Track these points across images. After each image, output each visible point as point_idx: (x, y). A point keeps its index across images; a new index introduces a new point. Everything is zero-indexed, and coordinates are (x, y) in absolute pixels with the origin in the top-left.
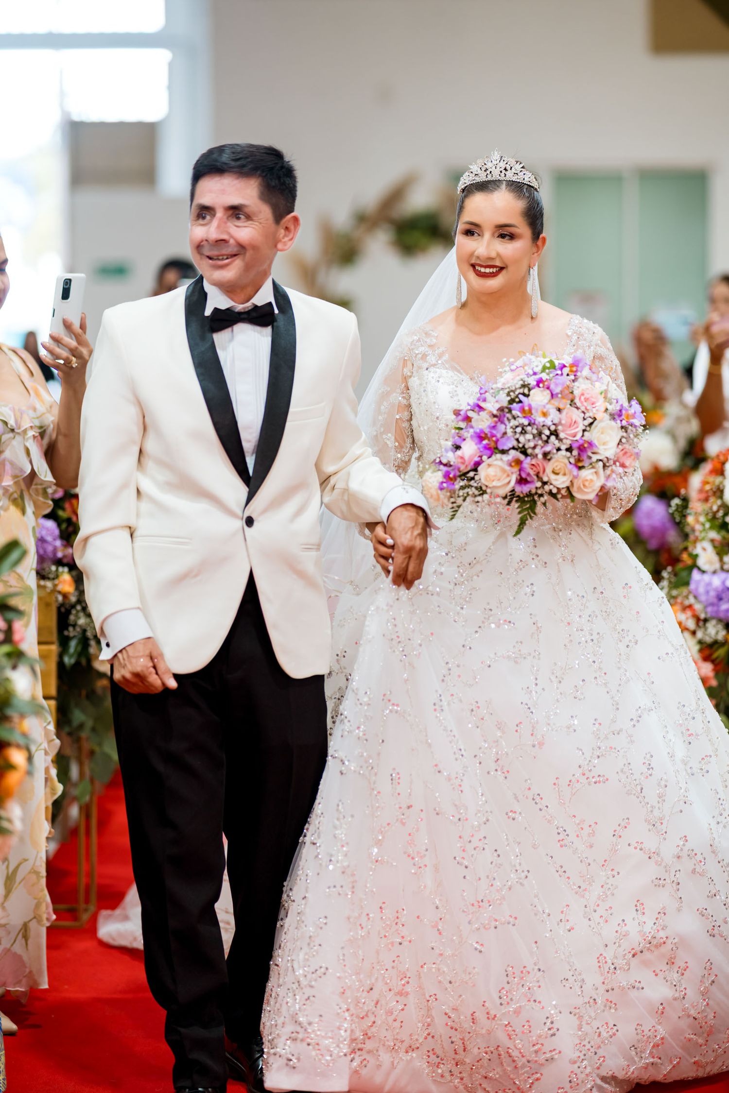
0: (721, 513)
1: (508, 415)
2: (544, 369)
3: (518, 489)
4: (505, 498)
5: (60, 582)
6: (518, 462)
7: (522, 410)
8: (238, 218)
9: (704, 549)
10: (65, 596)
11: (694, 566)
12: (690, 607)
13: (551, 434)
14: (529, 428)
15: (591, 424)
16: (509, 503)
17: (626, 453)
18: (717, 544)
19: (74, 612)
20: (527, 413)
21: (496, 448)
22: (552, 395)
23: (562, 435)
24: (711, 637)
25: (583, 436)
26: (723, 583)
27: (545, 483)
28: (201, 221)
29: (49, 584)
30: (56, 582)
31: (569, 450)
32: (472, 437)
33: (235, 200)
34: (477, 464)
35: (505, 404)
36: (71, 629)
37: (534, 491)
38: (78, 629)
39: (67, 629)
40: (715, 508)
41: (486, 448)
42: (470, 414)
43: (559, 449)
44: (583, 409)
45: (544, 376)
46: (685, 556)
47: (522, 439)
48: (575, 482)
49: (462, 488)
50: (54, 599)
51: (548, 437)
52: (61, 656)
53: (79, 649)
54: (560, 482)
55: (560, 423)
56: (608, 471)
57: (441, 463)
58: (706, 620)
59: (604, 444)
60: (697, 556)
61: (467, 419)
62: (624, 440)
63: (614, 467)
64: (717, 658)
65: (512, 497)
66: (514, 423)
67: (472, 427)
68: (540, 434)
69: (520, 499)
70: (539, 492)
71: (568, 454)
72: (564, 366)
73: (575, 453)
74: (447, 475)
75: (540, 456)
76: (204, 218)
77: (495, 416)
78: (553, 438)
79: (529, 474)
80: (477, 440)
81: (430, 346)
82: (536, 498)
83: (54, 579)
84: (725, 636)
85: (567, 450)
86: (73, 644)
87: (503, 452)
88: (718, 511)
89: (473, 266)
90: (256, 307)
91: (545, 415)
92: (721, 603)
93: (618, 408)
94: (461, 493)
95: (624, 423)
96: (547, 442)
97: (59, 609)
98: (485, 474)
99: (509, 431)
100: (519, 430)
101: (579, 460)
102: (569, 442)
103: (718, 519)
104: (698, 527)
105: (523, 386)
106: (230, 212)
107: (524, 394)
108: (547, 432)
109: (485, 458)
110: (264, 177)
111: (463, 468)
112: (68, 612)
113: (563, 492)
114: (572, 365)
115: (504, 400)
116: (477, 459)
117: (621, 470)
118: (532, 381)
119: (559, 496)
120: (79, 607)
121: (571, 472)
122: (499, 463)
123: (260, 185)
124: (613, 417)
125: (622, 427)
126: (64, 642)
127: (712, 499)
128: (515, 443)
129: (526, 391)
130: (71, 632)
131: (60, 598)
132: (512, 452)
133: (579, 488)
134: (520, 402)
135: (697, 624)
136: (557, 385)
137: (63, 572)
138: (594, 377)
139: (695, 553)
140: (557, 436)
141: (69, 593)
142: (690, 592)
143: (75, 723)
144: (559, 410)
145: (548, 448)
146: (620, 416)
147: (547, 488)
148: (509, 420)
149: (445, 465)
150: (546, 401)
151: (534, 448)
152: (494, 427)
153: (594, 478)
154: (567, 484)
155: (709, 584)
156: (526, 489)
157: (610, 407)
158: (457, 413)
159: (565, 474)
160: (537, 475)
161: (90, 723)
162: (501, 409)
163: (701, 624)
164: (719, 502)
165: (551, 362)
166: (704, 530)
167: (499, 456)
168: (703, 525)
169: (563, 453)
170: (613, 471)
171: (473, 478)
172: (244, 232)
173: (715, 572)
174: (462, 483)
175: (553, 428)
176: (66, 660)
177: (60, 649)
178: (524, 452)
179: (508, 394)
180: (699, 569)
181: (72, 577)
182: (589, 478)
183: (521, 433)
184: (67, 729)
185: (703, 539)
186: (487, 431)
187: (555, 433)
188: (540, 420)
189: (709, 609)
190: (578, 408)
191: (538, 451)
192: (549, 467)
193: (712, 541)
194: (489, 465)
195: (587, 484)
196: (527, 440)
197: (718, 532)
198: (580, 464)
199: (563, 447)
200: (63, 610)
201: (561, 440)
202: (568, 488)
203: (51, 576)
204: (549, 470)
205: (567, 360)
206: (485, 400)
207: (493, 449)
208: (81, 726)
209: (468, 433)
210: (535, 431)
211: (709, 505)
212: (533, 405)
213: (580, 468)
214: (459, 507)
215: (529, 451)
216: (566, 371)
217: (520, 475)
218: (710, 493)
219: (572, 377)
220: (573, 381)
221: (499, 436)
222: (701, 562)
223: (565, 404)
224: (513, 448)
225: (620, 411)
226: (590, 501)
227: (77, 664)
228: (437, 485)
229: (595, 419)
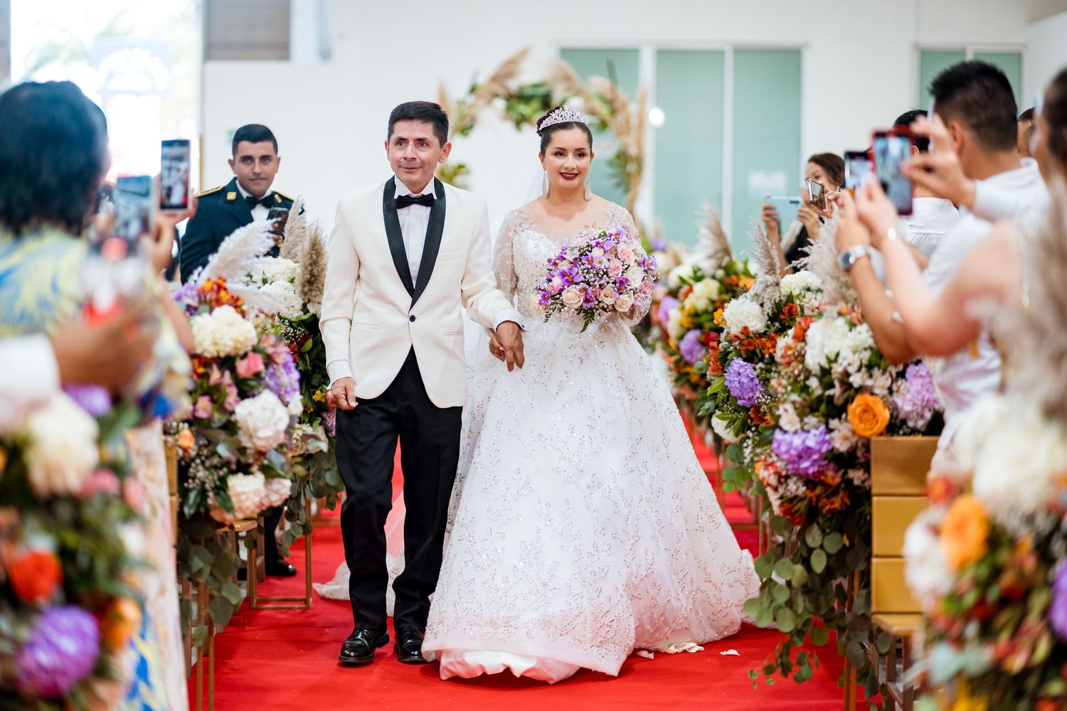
0: (802, 377)
1: (580, 263)
2: (599, 237)
3: (585, 305)
4: (577, 310)
5: (180, 438)
6: (585, 290)
7: (588, 260)
8: (422, 145)
9: (786, 411)
10: (185, 450)
11: (777, 426)
12: (772, 464)
13: (604, 274)
14: (592, 270)
15: (627, 268)
16: (578, 314)
17: (646, 286)
18: (797, 406)
19: (193, 465)
20: (591, 261)
21: (573, 281)
22: (605, 252)
23: (610, 275)
24: (791, 493)
25: (622, 275)
26: (804, 442)
27: (600, 302)
28: (399, 146)
29: (170, 439)
30: (177, 436)
31: (614, 283)
32: (558, 275)
33: (421, 135)
34: (562, 290)
35: (578, 256)
36: (190, 481)
37: (593, 306)
38: (197, 481)
39: (187, 482)
40: (796, 372)
41: (567, 281)
42: (557, 261)
43: (608, 283)
44: (622, 260)
45: (600, 240)
46: (768, 417)
47: (587, 276)
48: (617, 301)
49: (552, 304)
50: (175, 452)
51: (602, 276)
52: (181, 506)
53: (198, 500)
54: (609, 301)
55: (609, 268)
56: (636, 296)
57: (540, 289)
58: (787, 477)
59: (634, 280)
60: (779, 416)
61: (555, 264)
62: (645, 278)
63: (639, 294)
64: (796, 512)
65: (580, 310)
66: (582, 267)
67: (558, 269)
68: (598, 274)
69: (585, 311)
70: (597, 307)
71: (614, 285)
72: (612, 235)
73: (618, 285)
74: (544, 297)
75: (598, 286)
76: (401, 144)
77: (571, 263)
78: (605, 276)
79: (591, 297)
80: (561, 277)
81: (525, 219)
82: (594, 310)
83: (174, 434)
84: (804, 493)
85: (613, 283)
86: (192, 495)
87: (577, 284)
88: (799, 375)
89: (561, 174)
90: (423, 196)
91: (600, 263)
92: (801, 461)
93: (643, 259)
94: (552, 307)
95: (646, 268)
96: (601, 278)
97: (179, 462)
98: (565, 296)
99: (580, 272)
100: (586, 271)
101: (619, 289)
102: (614, 278)
103: (799, 382)
104: (780, 390)
105: (588, 246)
106: (417, 142)
107: (588, 251)
108: (602, 273)
109: (566, 287)
110: (435, 122)
111: (553, 293)
112: (188, 466)
113: (610, 307)
114: (616, 234)
115: (577, 254)
116: (561, 287)
117: (643, 295)
118: (593, 243)
119: (608, 310)
120: (198, 461)
121: (615, 295)
122: (574, 290)
123: (434, 126)
124: (639, 265)
125: (645, 271)
126: (183, 493)
127: (794, 364)
128: (583, 279)
129: (590, 249)
130: (190, 484)
131: (181, 452)
132: (581, 283)
133: (620, 306)
134: (586, 255)
135: (779, 482)
136: (608, 245)
137: (183, 429)
138: (629, 241)
139: (777, 413)
140: (607, 275)
141: (189, 448)
142: (772, 451)
143: (195, 569)
144: (609, 260)
145: (602, 282)
146: (644, 263)
147: (601, 305)
148: (580, 265)
149: (542, 290)
150: (601, 255)
151: (594, 281)
152: (571, 269)
153: (628, 299)
154: (613, 302)
155: (790, 444)
156: (589, 305)
157: (638, 259)
158: (549, 261)
159: (611, 297)
160: (596, 297)
161: (207, 571)
162: (575, 259)
163: (783, 480)
164: (800, 367)
165: (604, 232)
166: (786, 392)
167: (574, 286)
168: (785, 388)
169: (611, 284)
170: (639, 296)
171: (558, 299)
172: (424, 154)
173: (795, 433)
174: (552, 301)
175: (605, 270)
176: (186, 510)
177: (180, 500)
178: (588, 283)
179: (579, 251)
180: (781, 429)
181: (192, 432)
182: (625, 299)
183: (587, 273)
184: (186, 575)
185: (785, 401)
186: (567, 271)
187: (606, 273)
188: (598, 265)
189: (790, 467)
190: (619, 259)
191: (596, 283)
192: (603, 293)
193: (794, 403)
194: (568, 291)
195: (624, 302)
196: (591, 277)
197: (799, 396)
198: (620, 292)
199: (611, 282)
200: (183, 463)
201: (610, 277)
202: (613, 305)
203: (172, 431)
204: (602, 295)
205: (613, 231)
206: (565, 254)
207: (570, 282)
208: (200, 572)
209: (556, 273)
210: (595, 272)
211: (791, 369)
212: (594, 256)
213: (621, 294)
214: (550, 315)
215: (591, 283)
216: (613, 237)
217: (586, 297)
218: (792, 358)
219: (616, 241)
220: (617, 244)
221: (574, 274)
222: (782, 423)
223: (612, 256)
224: (582, 281)
225: (644, 261)
226: (626, 313)
227: (197, 514)
228: (538, 302)
229: (629, 266)
